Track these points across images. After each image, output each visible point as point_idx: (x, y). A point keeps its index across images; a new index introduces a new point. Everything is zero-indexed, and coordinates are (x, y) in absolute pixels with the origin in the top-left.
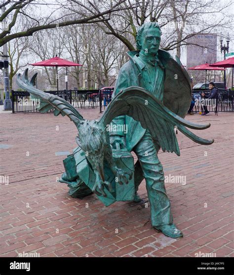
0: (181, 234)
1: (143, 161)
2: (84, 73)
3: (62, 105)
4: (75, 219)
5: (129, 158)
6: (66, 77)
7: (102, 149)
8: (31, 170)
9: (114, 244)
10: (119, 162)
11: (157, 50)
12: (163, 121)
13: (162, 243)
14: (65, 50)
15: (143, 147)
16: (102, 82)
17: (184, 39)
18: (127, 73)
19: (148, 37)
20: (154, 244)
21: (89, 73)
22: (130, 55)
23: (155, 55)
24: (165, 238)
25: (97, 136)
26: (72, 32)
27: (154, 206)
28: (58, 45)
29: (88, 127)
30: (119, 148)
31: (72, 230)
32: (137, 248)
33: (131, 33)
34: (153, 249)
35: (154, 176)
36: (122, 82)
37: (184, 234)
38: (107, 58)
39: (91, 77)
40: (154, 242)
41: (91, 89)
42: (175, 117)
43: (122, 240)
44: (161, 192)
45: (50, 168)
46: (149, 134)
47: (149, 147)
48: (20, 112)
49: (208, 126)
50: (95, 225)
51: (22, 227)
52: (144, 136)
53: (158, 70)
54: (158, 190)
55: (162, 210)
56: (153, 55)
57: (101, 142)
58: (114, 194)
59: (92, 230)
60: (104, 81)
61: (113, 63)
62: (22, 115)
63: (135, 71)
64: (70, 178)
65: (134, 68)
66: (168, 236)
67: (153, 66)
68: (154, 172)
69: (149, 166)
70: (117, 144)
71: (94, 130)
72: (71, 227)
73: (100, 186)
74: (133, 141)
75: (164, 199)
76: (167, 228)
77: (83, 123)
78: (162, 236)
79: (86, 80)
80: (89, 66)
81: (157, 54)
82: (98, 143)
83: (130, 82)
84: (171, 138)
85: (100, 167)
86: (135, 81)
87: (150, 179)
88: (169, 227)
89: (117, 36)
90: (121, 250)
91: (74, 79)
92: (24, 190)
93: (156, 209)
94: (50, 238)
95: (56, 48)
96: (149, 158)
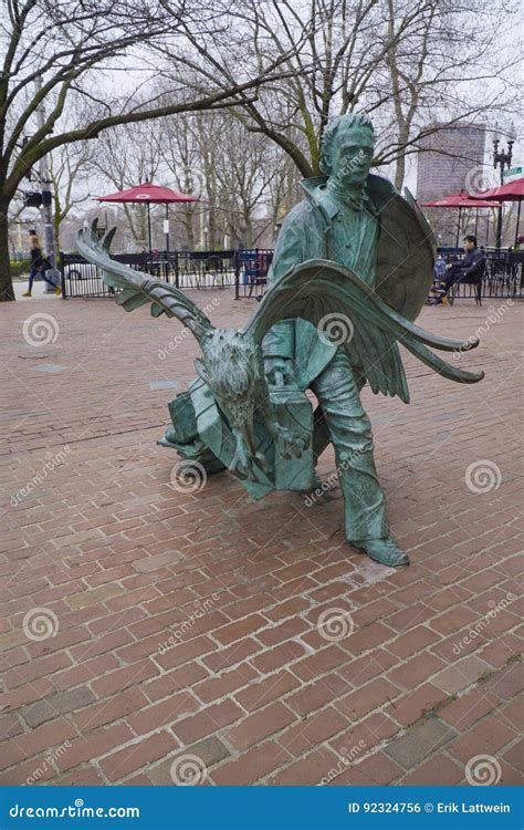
0: (406, 558)
1: (329, 410)
2: (202, 215)
3: (168, 298)
4: (193, 521)
5: (304, 404)
6: (166, 223)
7: (251, 392)
8: (104, 419)
9: (270, 574)
10: (282, 412)
11: (365, 176)
12: (376, 333)
13: (366, 575)
14: (163, 166)
15: (331, 382)
16: (239, 234)
17: (415, 140)
18: (300, 226)
19: (346, 148)
20: (351, 577)
21: (211, 214)
22: (307, 186)
23: (361, 186)
24: (373, 565)
25: (242, 364)
26: (177, 127)
27: (352, 502)
28: (148, 156)
29: (223, 345)
30: (282, 383)
31: (187, 542)
32: (317, 585)
33: (300, 128)
34: (350, 587)
35: (353, 442)
36: (289, 245)
37: (411, 558)
38: (250, 182)
39: (217, 221)
40: (351, 573)
41: (216, 249)
42: (402, 324)
43: (287, 565)
44: (366, 474)
45: (141, 415)
46: (344, 356)
47: (344, 381)
48: (77, 296)
49: (475, 345)
50: (233, 534)
51: (90, 534)
52: (334, 359)
53: (365, 219)
54: (361, 469)
55: (369, 508)
56: (356, 186)
57: (249, 376)
58: (272, 477)
59: (227, 544)
60: (243, 230)
61: (261, 194)
62: (81, 304)
63: (317, 221)
64: (182, 438)
65: (315, 216)
66: (379, 562)
67: (358, 211)
68: (353, 432)
69: (343, 421)
70: (278, 376)
71: (234, 351)
72: (185, 536)
73: (244, 462)
74: (310, 368)
75: (373, 489)
76: (378, 546)
77: (211, 336)
78: (366, 560)
79: (206, 230)
80: (212, 200)
81: (365, 184)
82: (244, 379)
83: (307, 247)
84: (393, 367)
85: (246, 426)
86: (317, 243)
87: (344, 446)
88: (381, 544)
89: (271, 135)
90: (284, 586)
91: (181, 225)
92: (93, 458)
93: (356, 507)
94: (146, 556)
95: (145, 163)
96: (341, 405)
